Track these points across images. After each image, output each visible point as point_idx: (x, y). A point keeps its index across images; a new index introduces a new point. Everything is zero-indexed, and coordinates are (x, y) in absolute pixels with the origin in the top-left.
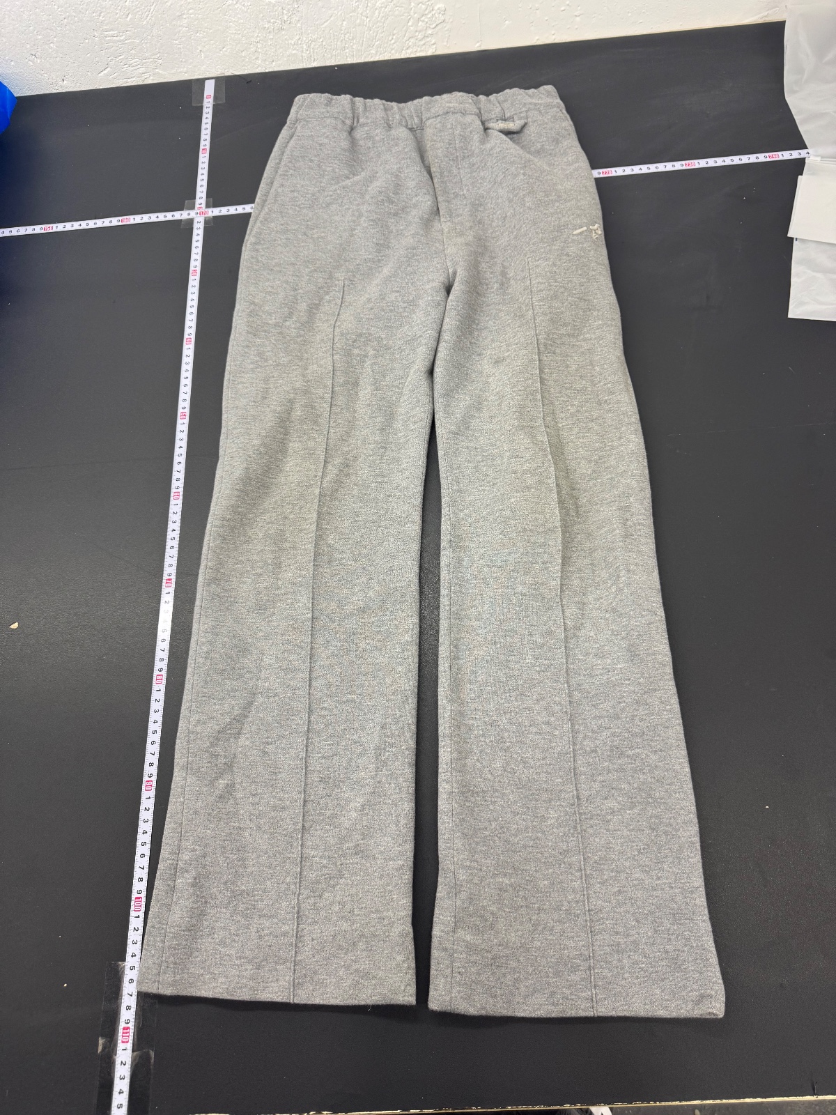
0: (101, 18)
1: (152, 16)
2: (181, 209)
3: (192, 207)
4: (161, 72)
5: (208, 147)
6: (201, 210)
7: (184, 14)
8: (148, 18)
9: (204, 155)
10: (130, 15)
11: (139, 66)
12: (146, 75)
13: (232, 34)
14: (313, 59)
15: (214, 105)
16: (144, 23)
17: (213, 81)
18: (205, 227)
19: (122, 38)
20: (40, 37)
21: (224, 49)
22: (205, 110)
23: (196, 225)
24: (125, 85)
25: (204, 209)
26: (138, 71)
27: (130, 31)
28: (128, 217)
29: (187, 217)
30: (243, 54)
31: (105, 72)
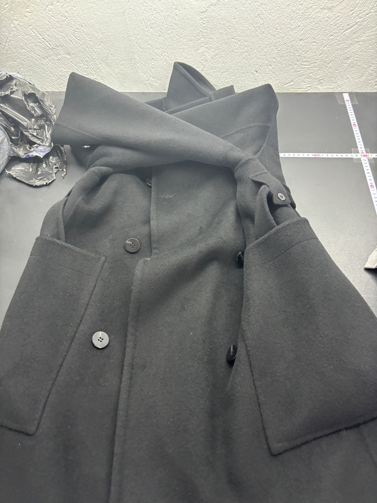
0: (305, 55)
1: (333, 56)
2: (350, 152)
3: (358, 152)
4: (319, 87)
5: (356, 123)
6: (364, 154)
7: (351, 57)
8: (331, 57)
9: (355, 127)
10: (322, 55)
11: (308, 83)
12: (309, 88)
15: (352, 105)
17: (347, 94)
18: (369, 163)
19: (310, 66)
20: (266, 62)
21: (361, 78)
22: (348, 107)
23: (363, 162)
24: (295, 92)
25: (365, 154)
26: (306, 85)
27: (317, 63)
29: (356, 157)
31: (289, 84)
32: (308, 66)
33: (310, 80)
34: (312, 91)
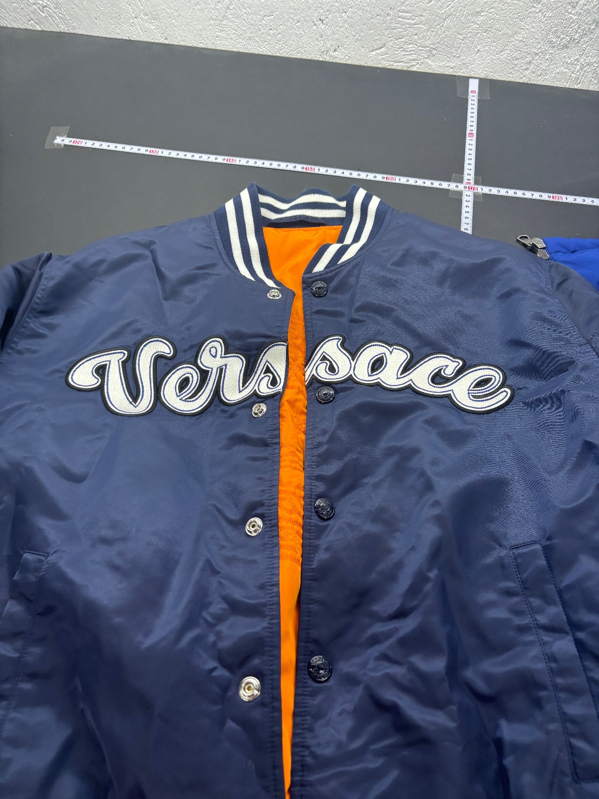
1: (453, 7)
2: (448, 179)
3: (461, 181)
4: (430, 62)
5: (475, 132)
6: (470, 186)
8: (449, 7)
9: (471, 138)
11: (411, 53)
12: (414, 63)
13: (517, 40)
14: (579, 81)
15: (479, 101)
16: (442, 11)
17: (477, 81)
18: (474, 201)
19: (412, 22)
20: (337, 4)
21: (502, 53)
22: (470, 102)
23: (464, 198)
24: (390, 67)
25: (473, 185)
26: (407, 57)
27: (424, 16)
28: (393, 177)
29: (455, 189)
30: (516, 62)
31: (378, 51)
32: (410, 21)
33: (413, 47)
34: (417, 68)
